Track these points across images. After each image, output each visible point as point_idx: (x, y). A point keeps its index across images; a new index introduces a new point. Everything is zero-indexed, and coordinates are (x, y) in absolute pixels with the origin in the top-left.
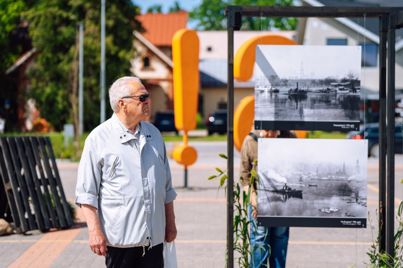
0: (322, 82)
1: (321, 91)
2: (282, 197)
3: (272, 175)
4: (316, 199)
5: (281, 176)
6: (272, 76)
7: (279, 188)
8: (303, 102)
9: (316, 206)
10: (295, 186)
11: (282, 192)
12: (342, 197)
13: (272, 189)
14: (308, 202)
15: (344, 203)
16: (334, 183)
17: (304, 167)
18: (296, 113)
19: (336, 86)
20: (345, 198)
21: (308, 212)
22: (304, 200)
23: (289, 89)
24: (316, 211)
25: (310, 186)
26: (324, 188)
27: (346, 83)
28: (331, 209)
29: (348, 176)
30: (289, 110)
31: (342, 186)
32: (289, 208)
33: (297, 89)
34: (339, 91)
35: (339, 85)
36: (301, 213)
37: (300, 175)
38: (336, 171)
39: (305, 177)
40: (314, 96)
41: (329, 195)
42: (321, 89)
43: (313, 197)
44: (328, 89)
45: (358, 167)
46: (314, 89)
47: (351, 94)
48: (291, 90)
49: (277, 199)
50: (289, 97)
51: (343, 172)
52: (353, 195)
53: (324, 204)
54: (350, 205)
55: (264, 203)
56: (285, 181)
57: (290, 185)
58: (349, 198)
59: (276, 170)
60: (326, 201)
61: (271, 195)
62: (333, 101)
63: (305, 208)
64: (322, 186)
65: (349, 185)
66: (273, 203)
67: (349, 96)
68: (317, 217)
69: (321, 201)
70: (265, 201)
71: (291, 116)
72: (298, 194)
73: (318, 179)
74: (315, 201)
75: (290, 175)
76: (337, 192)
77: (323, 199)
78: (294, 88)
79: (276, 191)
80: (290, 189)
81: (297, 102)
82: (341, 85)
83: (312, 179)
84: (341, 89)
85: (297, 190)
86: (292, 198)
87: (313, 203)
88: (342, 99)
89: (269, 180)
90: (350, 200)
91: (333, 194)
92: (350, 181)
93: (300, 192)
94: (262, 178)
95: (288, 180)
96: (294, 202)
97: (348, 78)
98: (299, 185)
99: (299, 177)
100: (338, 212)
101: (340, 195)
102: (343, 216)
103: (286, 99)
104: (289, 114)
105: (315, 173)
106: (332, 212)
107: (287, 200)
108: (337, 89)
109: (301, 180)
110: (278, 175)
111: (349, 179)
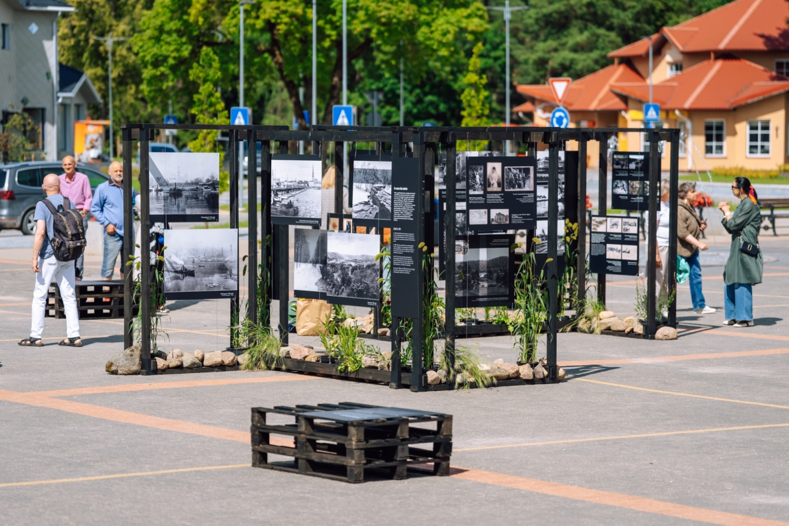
0: (192, 184)
1: (192, 190)
2: (180, 275)
3: (174, 259)
4: (204, 276)
5: (180, 259)
6: (158, 178)
7: (179, 269)
8: (180, 199)
9: (204, 282)
10: (189, 267)
11: (181, 272)
12: (221, 275)
13: (173, 270)
14: (199, 279)
15: (222, 279)
16: (216, 264)
17: (195, 251)
18: (175, 208)
19: (202, 185)
20: (223, 275)
21: (199, 287)
22: (196, 278)
23: (169, 188)
24: (204, 286)
25: (200, 266)
26: (209, 267)
27: (209, 183)
28: (214, 284)
29: (225, 258)
30: (170, 206)
31: (221, 265)
32: (185, 285)
33: (175, 188)
34: (204, 190)
35: (205, 185)
36: (194, 289)
37: (193, 258)
38: (218, 253)
39: (196, 260)
40: (187, 194)
41: (212, 273)
42: (192, 188)
43: (202, 275)
44: (197, 188)
45: (231, 250)
46: (187, 188)
47: (213, 191)
48: (171, 189)
49: (177, 278)
50: (170, 195)
51: (221, 255)
52: (228, 272)
53: (209, 280)
54: (226, 281)
55: (168, 282)
56: (182, 263)
57: (186, 266)
58: (225, 275)
59: (177, 255)
60: (210, 278)
61: (173, 274)
62: (201, 198)
63: (196, 284)
64: (207, 266)
65: (226, 264)
66: (174, 282)
67: (211, 193)
68: (205, 291)
69: (207, 278)
70: (170, 280)
71: (172, 210)
72: (191, 274)
73: (205, 261)
74: (203, 279)
75: (186, 259)
76: (218, 271)
77: (208, 277)
78: (173, 187)
79: (176, 272)
80: (186, 269)
81: (175, 199)
82: (206, 185)
83: (201, 261)
84: (205, 188)
85: (191, 270)
86: (187, 277)
87: (202, 280)
88: (206, 196)
89: (170, 263)
90: (226, 276)
91: (215, 272)
92: (226, 262)
93: (193, 271)
94: (166, 262)
95: (185, 263)
96: (189, 279)
97: (210, 178)
98: (192, 266)
99: (192, 260)
100: (219, 287)
101: (220, 273)
102: (222, 289)
103: (167, 197)
104: (170, 209)
105: (203, 256)
106: (215, 286)
107: (185, 279)
108: (203, 188)
109: (193, 262)
110: (178, 259)
111: (226, 260)
